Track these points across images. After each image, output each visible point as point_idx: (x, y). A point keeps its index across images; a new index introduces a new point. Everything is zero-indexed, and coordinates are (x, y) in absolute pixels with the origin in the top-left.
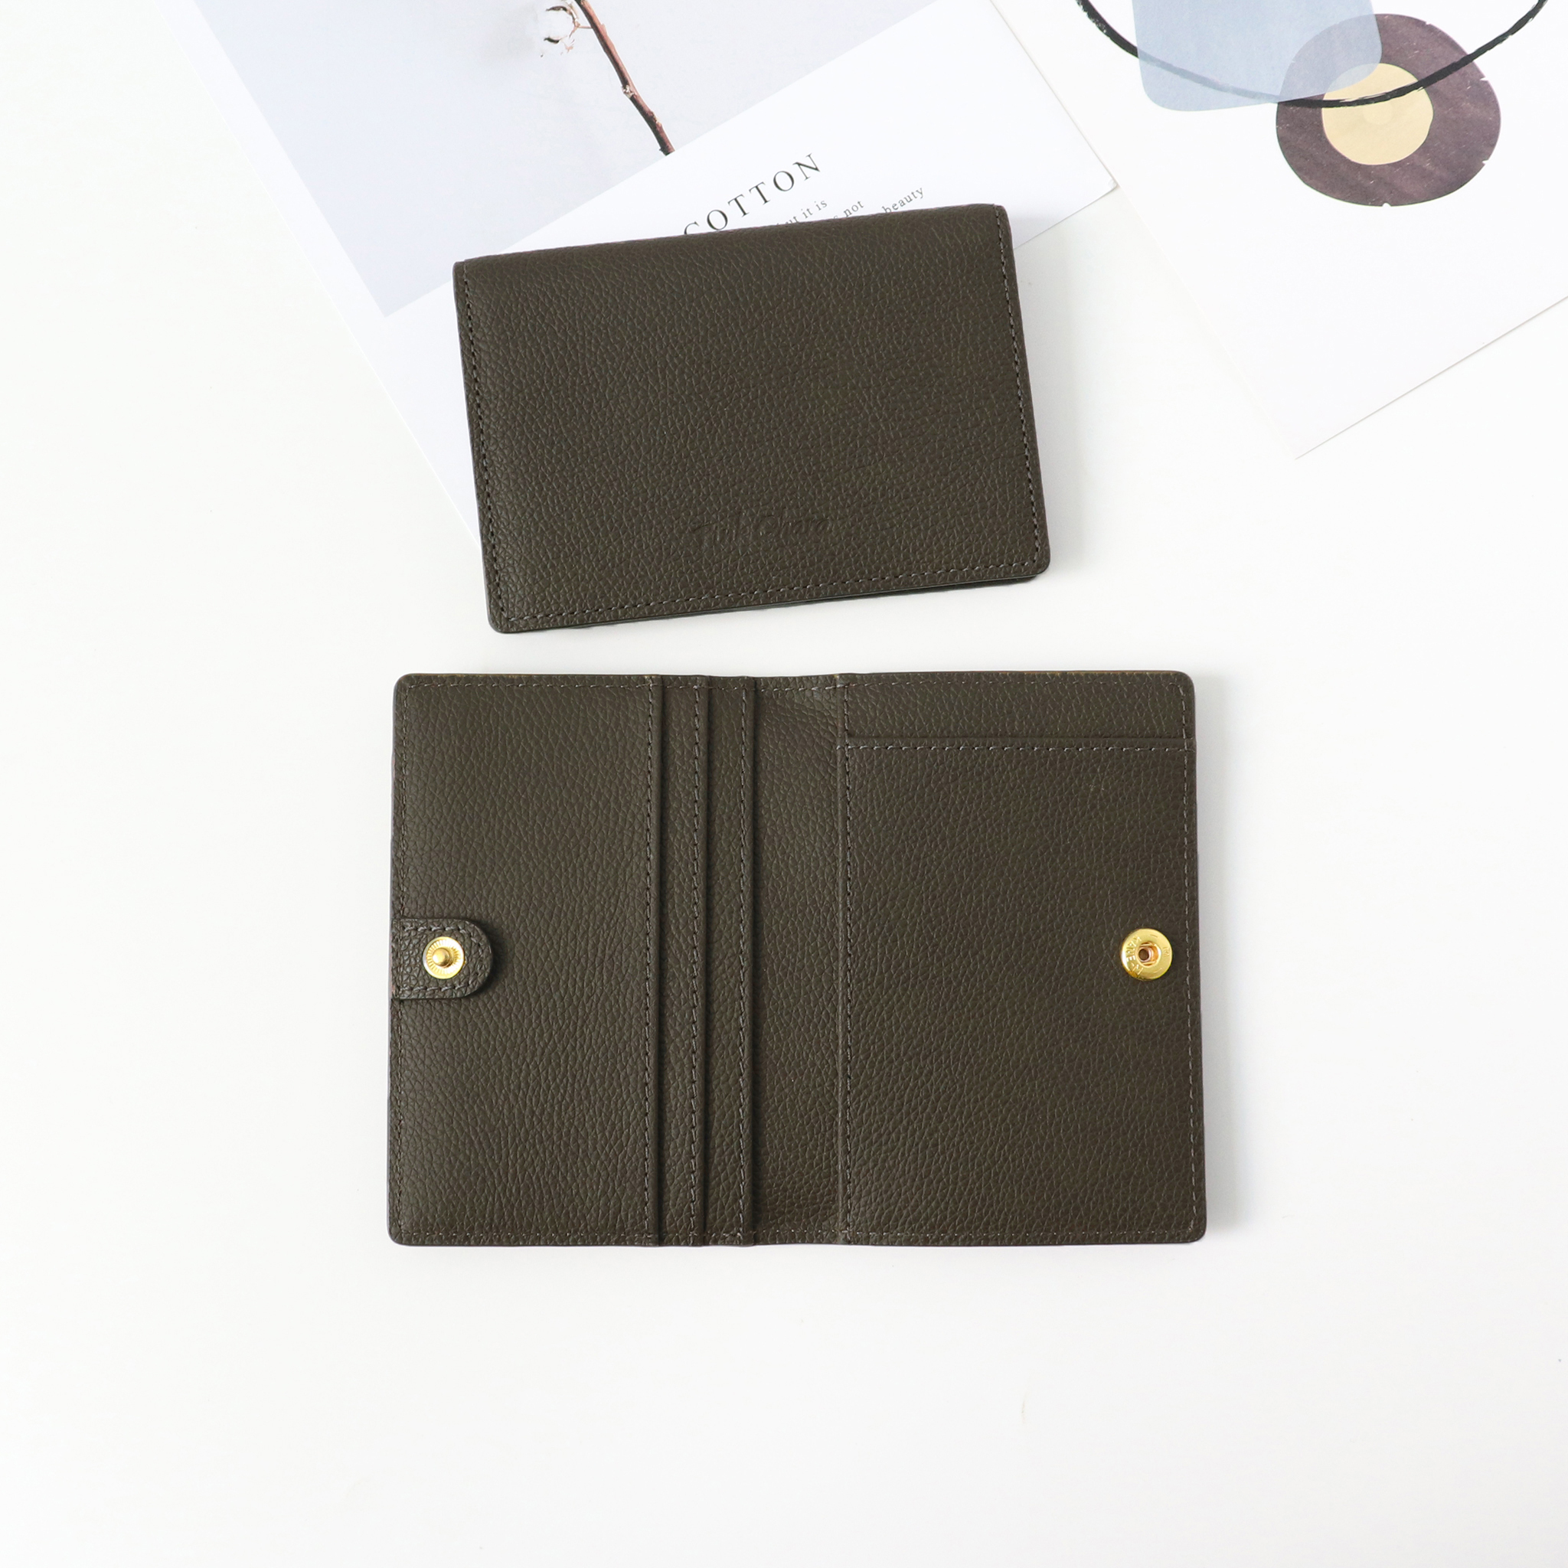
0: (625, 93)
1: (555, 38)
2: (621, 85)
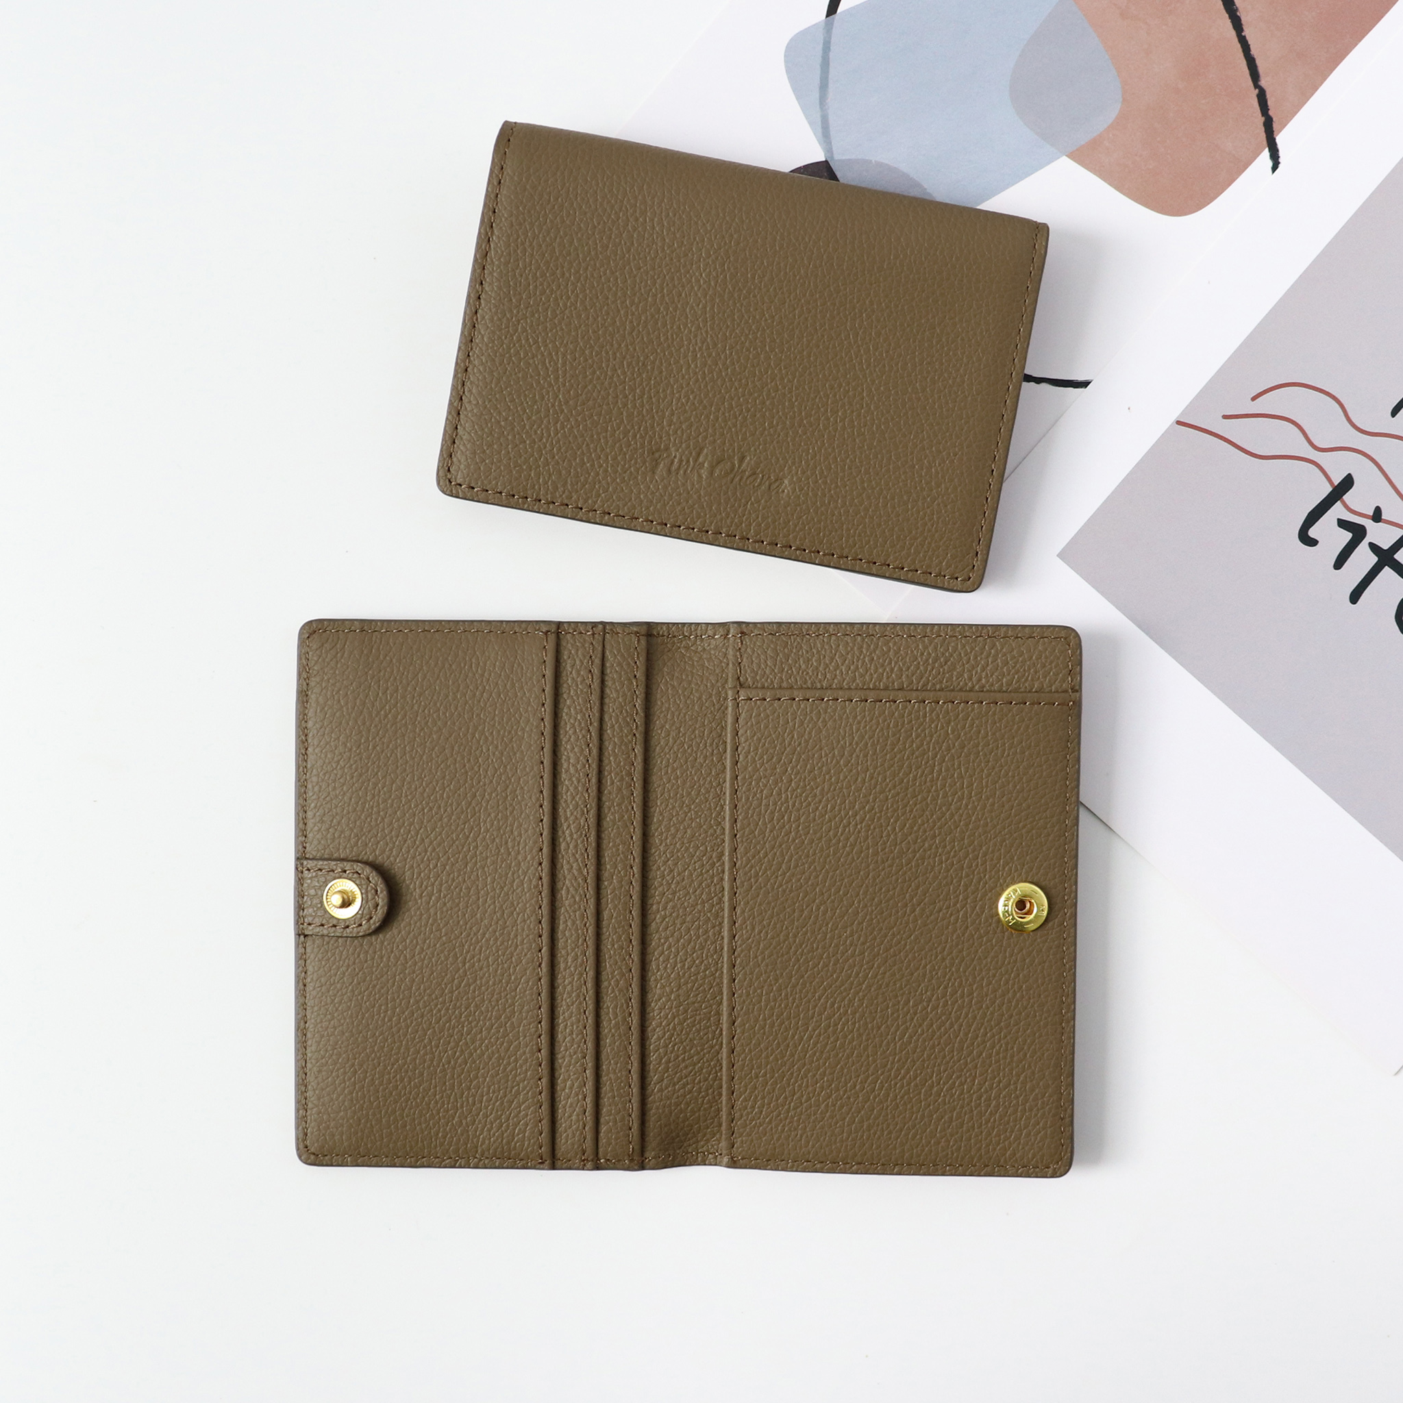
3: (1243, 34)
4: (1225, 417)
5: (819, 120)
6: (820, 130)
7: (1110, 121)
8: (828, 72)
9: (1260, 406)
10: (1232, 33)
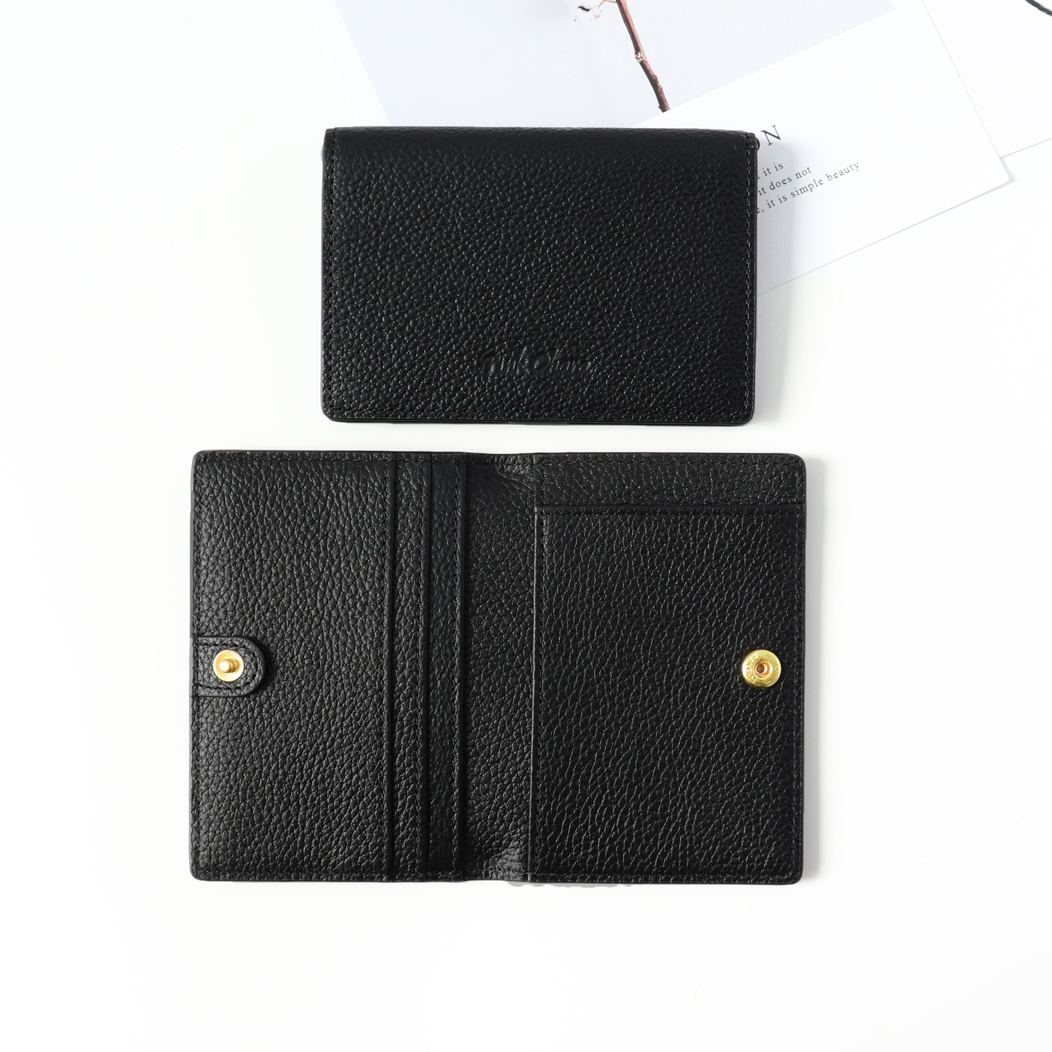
0: (637, 58)
1: (587, 7)
2: (634, 52)
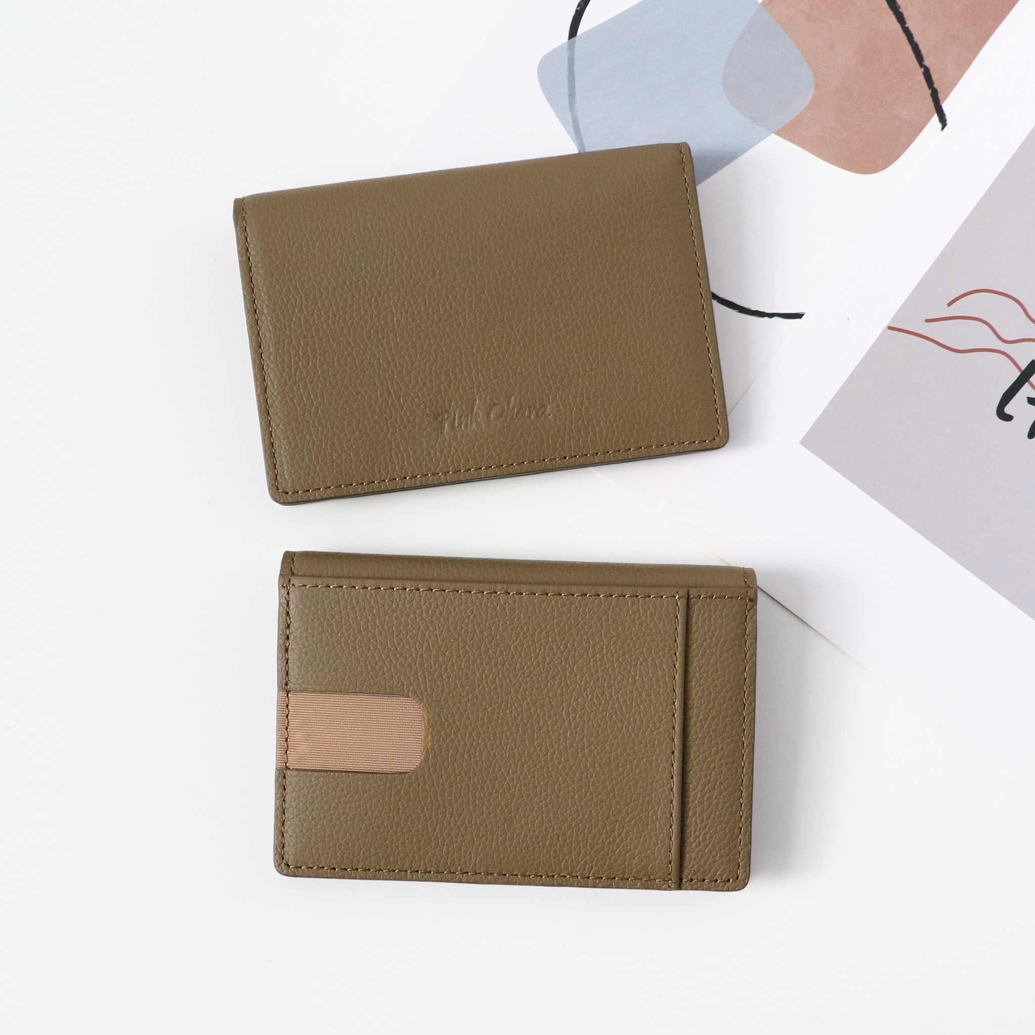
3: (906, 26)
4: (928, 321)
5: (571, 121)
6: (572, 129)
7: (807, 103)
8: (574, 82)
9: (954, 311)
10: (898, 26)
